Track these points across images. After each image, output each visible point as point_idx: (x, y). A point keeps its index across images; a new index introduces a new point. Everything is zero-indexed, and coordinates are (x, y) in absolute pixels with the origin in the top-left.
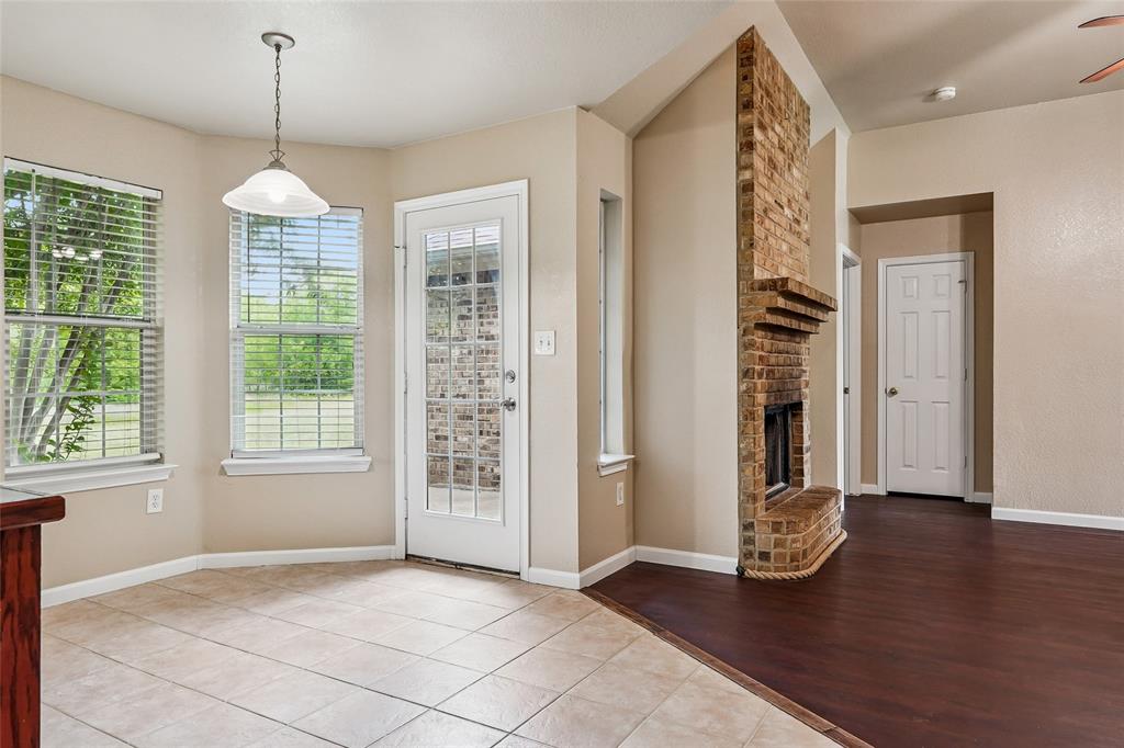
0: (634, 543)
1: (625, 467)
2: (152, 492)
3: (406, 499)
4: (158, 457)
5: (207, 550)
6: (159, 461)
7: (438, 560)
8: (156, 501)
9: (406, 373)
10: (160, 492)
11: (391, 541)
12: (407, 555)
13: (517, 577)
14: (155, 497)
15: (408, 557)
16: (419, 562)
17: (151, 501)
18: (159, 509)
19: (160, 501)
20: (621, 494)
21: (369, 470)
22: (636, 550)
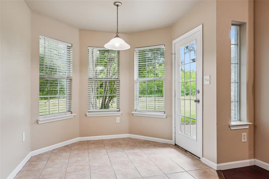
0: (254, 158)
1: (247, 127)
2: (117, 118)
3: (175, 128)
4: (119, 110)
5: (130, 133)
6: (119, 111)
7: (182, 148)
8: (118, 120)
9: (175, 91)
10: (119, 118)
11: (171, 139)
12: (175, 144)
13: (199, 159)
14: (118, 119)
15: (175, 145)
16: (177, 147)
17: (117, 120)
18: (119, 122)
19: (119, 120)
20: (245, 137)
21: (166, 118)
22: (255, 161)
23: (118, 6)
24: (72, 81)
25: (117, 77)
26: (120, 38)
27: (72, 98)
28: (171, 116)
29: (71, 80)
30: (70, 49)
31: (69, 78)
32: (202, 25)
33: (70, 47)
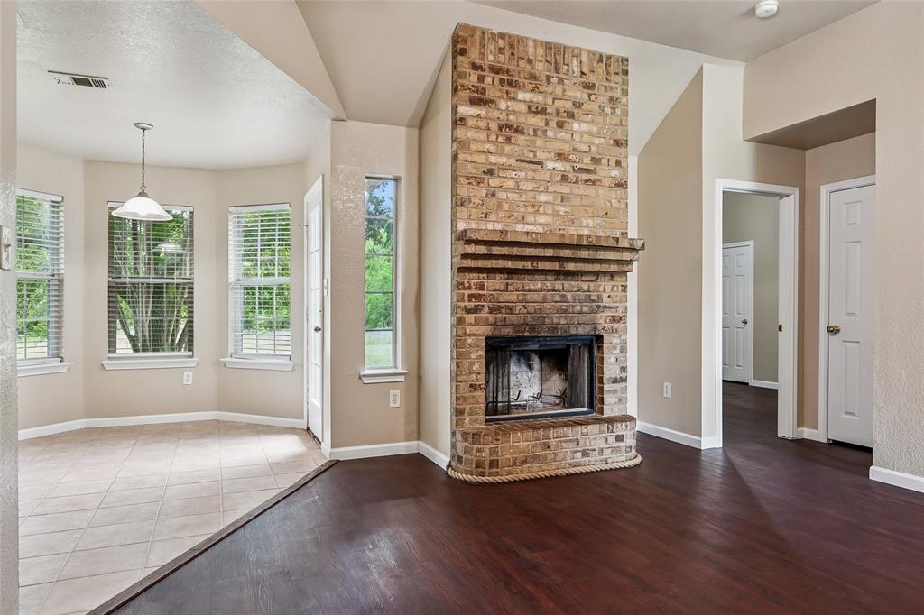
0: (419, 438)
1: (402, 379)
2: (186, 373)
4: (191, 354)
5: (219, 409)
6: (192, 357)
7: (312, 433)
8: (188, 378)
10: (191, 373)
11: (301, 417)
12: (307, 427)
13: (322, 447)
15: (307, 429)
16: (309, 433)
17: (185, 378)
18: (190, 383)
19: (191, 378)
20: (396, 399)
21: (293, 370)
22: (418, 445)
23: (144, 130)
24: (63, 284)
25: (188, 276)
26: (148, 197)
27: (64, 325)
28: (303, 366)
29: (61, 281)
30: (58, 207)
31: (56, 277)
32: (321, 178)
33: (58, 202)
